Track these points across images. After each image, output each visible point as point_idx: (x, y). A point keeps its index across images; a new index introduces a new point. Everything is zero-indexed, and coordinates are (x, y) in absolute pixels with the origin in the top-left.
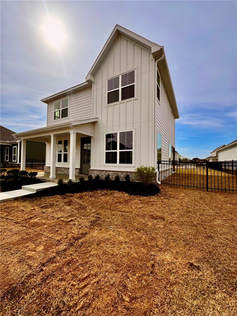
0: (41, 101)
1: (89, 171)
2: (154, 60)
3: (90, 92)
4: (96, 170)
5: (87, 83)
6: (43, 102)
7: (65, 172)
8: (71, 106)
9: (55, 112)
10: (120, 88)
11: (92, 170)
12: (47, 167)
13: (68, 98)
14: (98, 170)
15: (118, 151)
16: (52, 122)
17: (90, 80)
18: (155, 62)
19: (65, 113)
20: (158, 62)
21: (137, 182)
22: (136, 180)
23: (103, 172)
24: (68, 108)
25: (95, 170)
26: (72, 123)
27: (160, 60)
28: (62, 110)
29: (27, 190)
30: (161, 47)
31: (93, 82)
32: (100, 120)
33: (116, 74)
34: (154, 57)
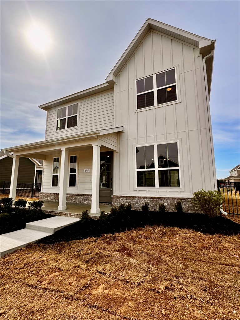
0: (40, 107)
1: (113, 198)
2: (201, 57)
3: (111, 95)
4: (123, 197)
5: (107, 84)
6: (42, 108)
7: (72, 200)
8: (81, 113)
9: (58, 121)
10: (155, 90)
11: (116, 196)
12: (44, 193)
13: (78, 103)
14: (126, 197)
15: (156, 169)
16: (53, 133)
17: (112, 80)
18: (203, 59)
19: (73, 122)
20: (206, 58)
21: (190, 212)
22: (189, 210)
23: (135, 200)
24: (77, 115)
25: (121, 197)
26: (100, 132)
27: (209, 57)
28: (68, 118)
29: (37, 230)
30: (213, 42)
31: (115, 83)
32: (126, 129)
33: (148, 74)
34: (200, 54)
